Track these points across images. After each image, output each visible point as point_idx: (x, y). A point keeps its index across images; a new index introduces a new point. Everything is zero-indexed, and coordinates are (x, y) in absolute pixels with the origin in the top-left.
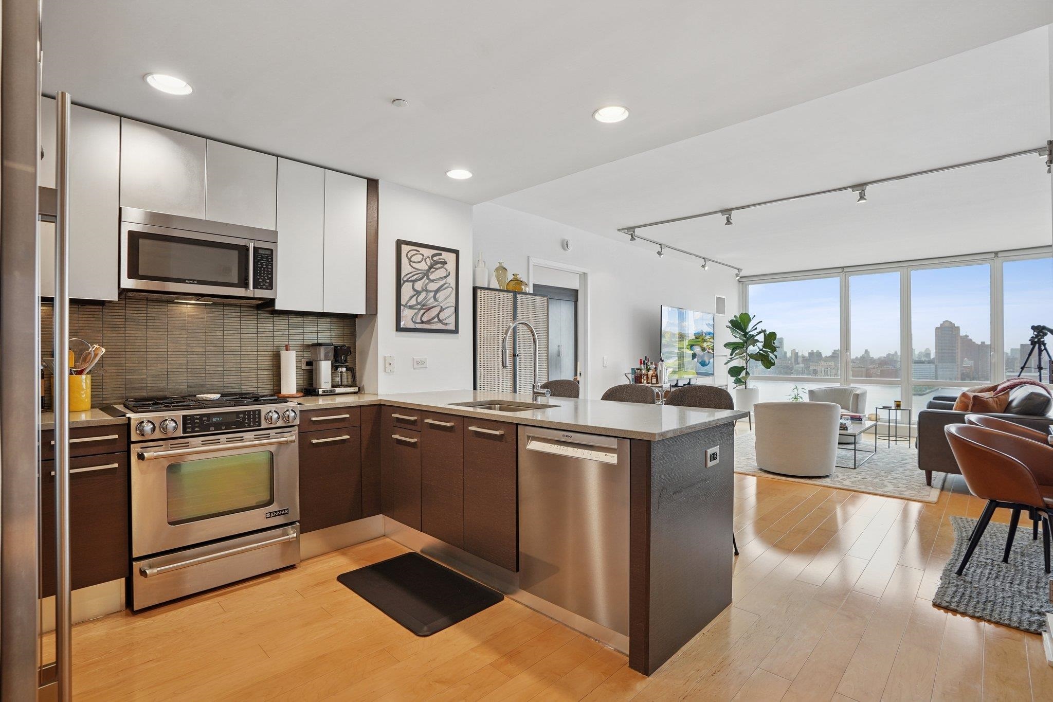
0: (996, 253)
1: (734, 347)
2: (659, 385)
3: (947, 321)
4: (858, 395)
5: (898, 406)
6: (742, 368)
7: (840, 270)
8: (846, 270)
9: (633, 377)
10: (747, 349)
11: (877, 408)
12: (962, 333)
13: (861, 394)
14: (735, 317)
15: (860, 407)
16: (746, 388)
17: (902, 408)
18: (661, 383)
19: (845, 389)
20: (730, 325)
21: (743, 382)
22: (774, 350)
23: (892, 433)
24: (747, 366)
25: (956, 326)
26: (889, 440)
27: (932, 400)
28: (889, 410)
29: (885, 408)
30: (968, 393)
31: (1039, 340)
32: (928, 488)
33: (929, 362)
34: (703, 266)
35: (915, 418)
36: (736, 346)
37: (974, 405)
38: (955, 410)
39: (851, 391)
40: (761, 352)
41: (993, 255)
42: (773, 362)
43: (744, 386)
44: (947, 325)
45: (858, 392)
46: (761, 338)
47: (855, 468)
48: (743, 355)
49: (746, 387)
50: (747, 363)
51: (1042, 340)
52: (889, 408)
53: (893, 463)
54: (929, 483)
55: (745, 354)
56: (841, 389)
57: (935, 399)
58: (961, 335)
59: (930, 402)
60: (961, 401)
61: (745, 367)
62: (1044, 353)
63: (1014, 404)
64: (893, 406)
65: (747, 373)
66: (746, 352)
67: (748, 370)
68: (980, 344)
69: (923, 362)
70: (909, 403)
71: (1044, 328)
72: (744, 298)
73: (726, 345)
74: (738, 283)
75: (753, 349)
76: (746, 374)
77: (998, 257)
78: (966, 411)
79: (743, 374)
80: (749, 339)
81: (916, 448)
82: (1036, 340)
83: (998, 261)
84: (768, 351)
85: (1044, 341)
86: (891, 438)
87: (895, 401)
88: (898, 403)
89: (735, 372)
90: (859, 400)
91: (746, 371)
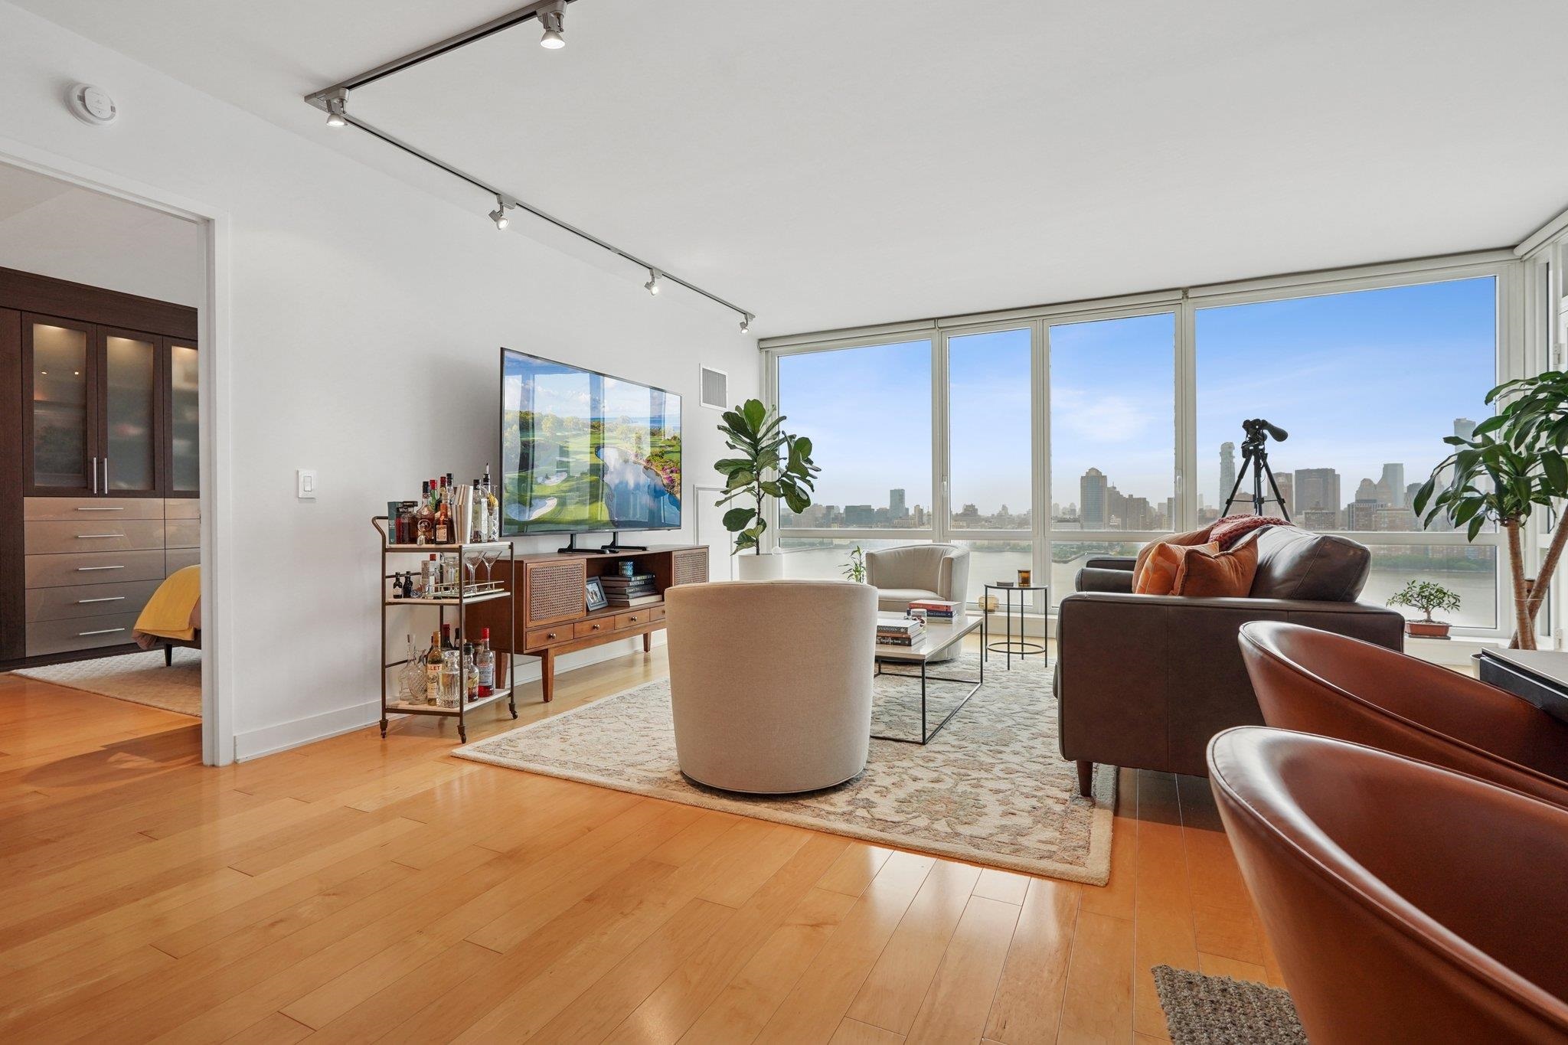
0: (1185, 291)
1: (734, 470)
2: (456, 546)
3: (1093, 469)
4: (952, 559)
5: (1025, 582)
6: (751, 513)
7: (931, 324)
8: (941, 324)
9: (393, 527)
10: (758, 474)
11: (987, 587)
12: (1109, 485)
13: (958, 558)
14: (737, 408)
15: (956, 586)
16: (758, 553)
17: (1032, 586)
18: (463, 538)
19: (932, 549)
20: (727, 425)
21: (753, 541)
22: (804, 475)
23: (1016, 635)
24: (759, 509)
25: (1103, 475)
26: (1009, 652)
27: (1085, 567)
28: (1008, 589)
29: (1001, 586)
30: (1172, 546)
31: (1256, 447)
32: (1084, 803)
33: (1075, 520)
34: (648, 286)
35: (1055, 604)
36: (735, 467)
37: (1187, 577)
38: (1143, 591)
39: (943, 552)
40: (784, 478)
41: (1179, 295)
42: (805, 498)
43: (754, 548)
44: (1094, 473)
45: (953, 555)
46: (784, 451)
47: (924, 743)
48: (751, 486)
49: (758, 550)
50: (759, 503)
51: (1261, 447)
52: (1007, 586)
53: (1011, 715)
54: (1086, 790)
55: (755, 484)
56: (924, 550)
57: (1090, 564)
58: (1108, 486)
59: (1083, 573)
60: (1156, 568)
61: (757, 511)
62: (1264, 472)
63: (1279, 570)
64: (1015, 580)
65: (762, 523)
66: (758, 480)
67: (763, 516)
68: (1127, 497)
69: (1068, 521)
70: (1046, 576)
71: (1264, 424)
72: (769, 378)
73: (719, 466)
74: (757, 351)
75: (768, 475)
76: (758, 524)
77: (1187, 297)
78: (1166, 593)
79: (752, 524)
80: (762, 455)
81: (1056, 695)
82: (1251, 448)
83: (1188, 306)
84: (794, 477)
85: (1263, 450)
86: (1013, 648)
87: (1020, 572)
88: (1025, 575)
89: (735, 519)
90: (954, 569)
91: (759, 518)
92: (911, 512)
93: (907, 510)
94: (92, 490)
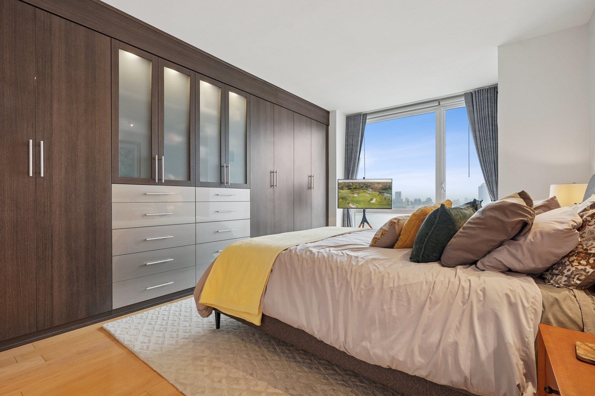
92: (404, 200)
93: (402, 199)
94: (155, 180)
